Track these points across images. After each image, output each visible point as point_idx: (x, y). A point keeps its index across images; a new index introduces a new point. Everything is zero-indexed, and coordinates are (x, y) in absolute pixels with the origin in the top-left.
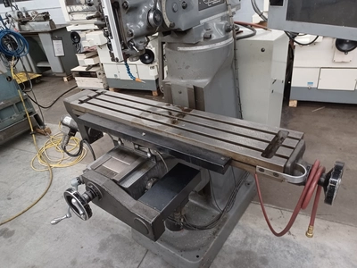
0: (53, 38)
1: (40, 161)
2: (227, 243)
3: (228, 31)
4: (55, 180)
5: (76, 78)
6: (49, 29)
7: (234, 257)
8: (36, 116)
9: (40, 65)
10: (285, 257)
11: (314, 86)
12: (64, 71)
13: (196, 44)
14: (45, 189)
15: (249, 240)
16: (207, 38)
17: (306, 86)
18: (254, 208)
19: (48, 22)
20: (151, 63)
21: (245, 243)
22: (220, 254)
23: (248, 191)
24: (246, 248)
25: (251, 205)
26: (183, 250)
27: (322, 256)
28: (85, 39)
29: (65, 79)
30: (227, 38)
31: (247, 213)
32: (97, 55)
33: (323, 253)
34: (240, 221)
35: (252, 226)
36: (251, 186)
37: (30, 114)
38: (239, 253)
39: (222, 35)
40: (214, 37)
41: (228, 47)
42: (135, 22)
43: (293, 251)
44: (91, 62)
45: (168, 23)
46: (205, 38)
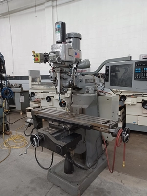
0: (21, 95)
1: (5, 145)
2: (92, 184)
3: (95, 91)
4: (12, 153)
5: (27, 112)
6: (20, 91)
7: (95, 190)
8: (7, 125)
9: (10, 106)
10: (119, 192)
11: (136, 123)
12: (22, 109)
13: (83, 93)
14: (6, 157)
15: (103, 184)
16: (88, 92)
17: (133, 123)
18: (106, 171)
19: (20, 88)
20: (64, 107)
21: (101, 185)
22: (88, 188)
23: (104, 162)
24: (101, 187)
25: (105, 170)
26: (71, 182)
27: (136, 192)
28: (36, 95)
29: (21, 113)
30: (94, 93)
31: (103, 173)
32: (40, 103)
33: (136, 191)
34: (99, 176)
35: (105, 178)
36: (105, 160)
37: (5, 123)
38: (97, 188)
39: (93, 92)
40: (90, 92)
41: (95, 96)
42: (65, 83)
43: (123, 189)
44: (37, 105)
45: (75, 85)
46: (87, 92)
